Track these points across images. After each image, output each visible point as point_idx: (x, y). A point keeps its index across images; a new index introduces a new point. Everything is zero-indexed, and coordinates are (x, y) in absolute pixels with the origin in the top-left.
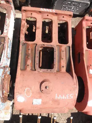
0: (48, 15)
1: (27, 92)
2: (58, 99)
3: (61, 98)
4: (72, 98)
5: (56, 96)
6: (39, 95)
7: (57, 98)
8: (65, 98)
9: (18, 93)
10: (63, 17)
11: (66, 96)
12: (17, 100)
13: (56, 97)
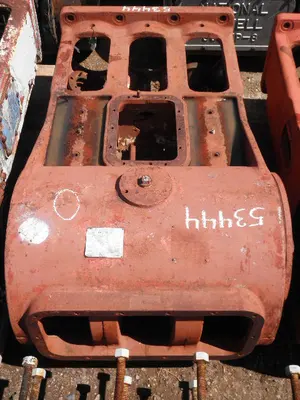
0: (148, 26)
1: (63, 202)
2: (197, 226)
3: (209, 224)
4: (261, 223)
5: (187, 215)
6: (111, 213)
7: (192, 224)
8: (230, 225)
9: (22, 206)
10: (202, 26)
11: (232, 217)
12: (16, 235)
13: (188, 220)
